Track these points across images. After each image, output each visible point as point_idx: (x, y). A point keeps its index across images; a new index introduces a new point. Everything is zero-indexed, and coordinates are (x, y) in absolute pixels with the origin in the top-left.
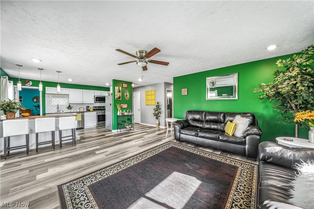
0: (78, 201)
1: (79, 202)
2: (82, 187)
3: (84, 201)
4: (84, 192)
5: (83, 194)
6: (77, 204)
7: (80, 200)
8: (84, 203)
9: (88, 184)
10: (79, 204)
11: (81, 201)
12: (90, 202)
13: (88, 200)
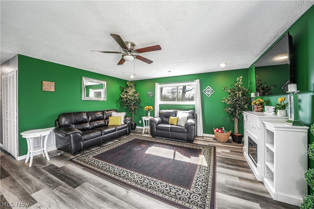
0: (204, 184)
1: (203, 182)
2: (194, 193)
3: (200, 181)
4: (196, 187)
5: (198, 186)
6: (205, 182)
7: (202, 184)
8: (201, 180)
9: (188, 191)
10: (204, 181)
11: (202, 182)
12: (198, 177)
13: (197, 179)
